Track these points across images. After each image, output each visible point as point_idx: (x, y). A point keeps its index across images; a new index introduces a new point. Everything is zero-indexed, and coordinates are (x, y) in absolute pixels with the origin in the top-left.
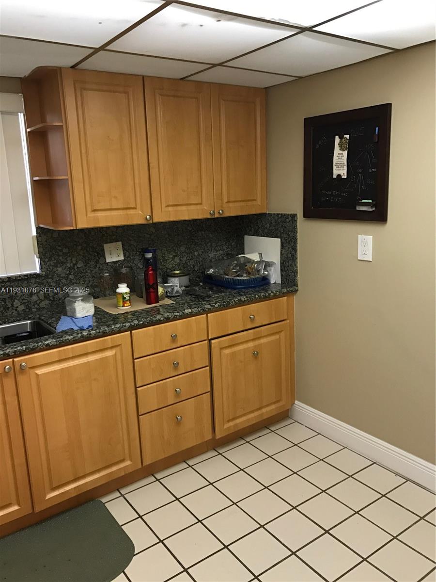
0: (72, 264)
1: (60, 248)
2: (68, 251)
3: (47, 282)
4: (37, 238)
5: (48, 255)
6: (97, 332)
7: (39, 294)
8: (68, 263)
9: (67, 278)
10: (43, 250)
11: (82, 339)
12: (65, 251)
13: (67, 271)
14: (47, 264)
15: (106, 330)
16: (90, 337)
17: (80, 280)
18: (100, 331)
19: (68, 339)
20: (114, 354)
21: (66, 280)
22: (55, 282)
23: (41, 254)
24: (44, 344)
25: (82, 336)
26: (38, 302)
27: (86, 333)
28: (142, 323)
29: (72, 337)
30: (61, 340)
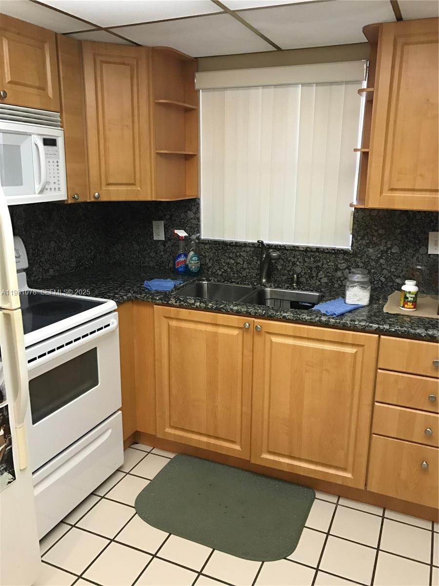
0: (385, 248)
1: (376, 228)
2: (384, 233)
3: (355, 261)
4: (354, 213)
5: (362, 233)
6: (336, 322)
7: (344, 271)
8: (381, 245)
9: (377, 261)
10: (358, 227)
11: (319, 323)
12: (380, 232)
13: (379, 254)
14: (359, 243)
15: (347, 324)
16: (327, 324)
17: (391, 266)
18: (340, 322)
19: (305, 318)
20: (354, 352)
21: (376, 263)
22: (363, 263)
23: (355, 231)
24: (281, 315)
25: (320, 321)
26: (342, 279)
27: (325, 319)
28: (393, 330)
29: (309, 318)
30: (297, 317)
